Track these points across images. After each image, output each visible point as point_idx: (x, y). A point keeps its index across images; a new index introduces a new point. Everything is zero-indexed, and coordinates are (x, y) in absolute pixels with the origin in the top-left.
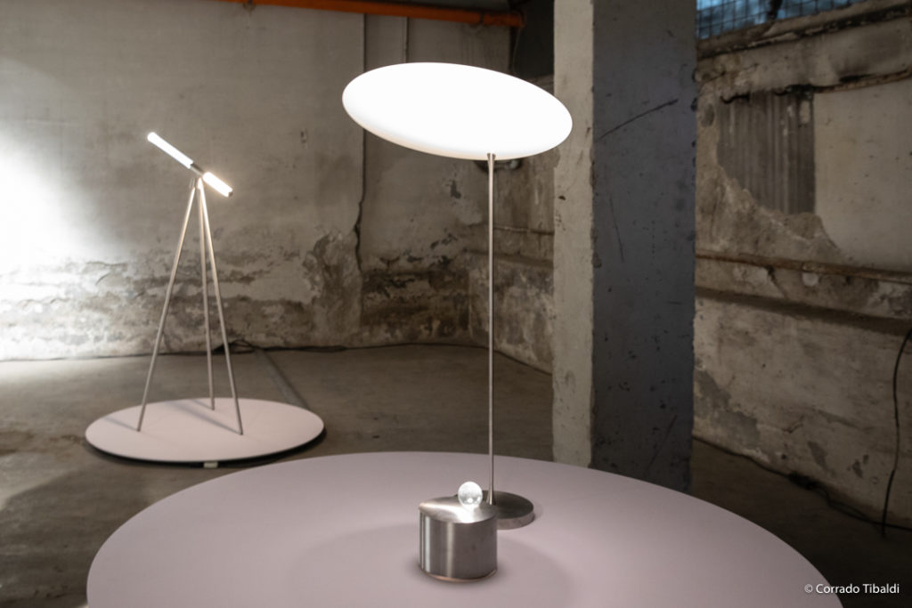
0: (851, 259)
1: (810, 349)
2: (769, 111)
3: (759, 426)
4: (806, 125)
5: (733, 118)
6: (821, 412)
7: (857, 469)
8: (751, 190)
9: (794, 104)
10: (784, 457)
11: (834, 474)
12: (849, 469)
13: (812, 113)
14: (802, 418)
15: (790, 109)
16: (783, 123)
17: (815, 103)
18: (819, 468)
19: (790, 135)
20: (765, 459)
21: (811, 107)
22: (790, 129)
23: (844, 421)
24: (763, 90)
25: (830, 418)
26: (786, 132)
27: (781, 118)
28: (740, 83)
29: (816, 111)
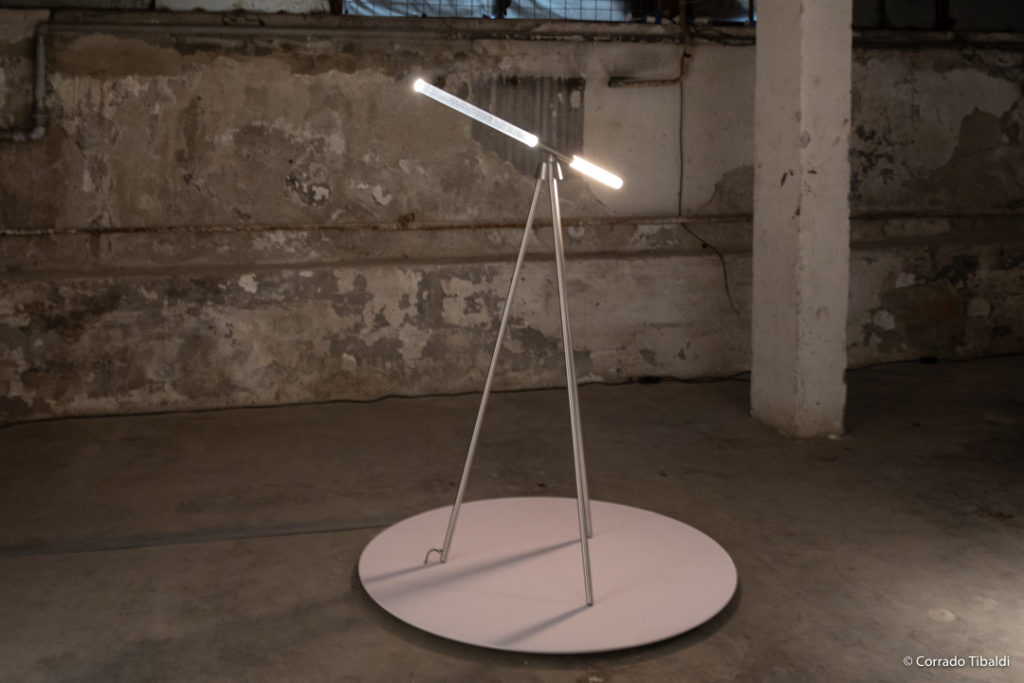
0: (615, 211)
1: (643, 280)
2: (538, 97)
3: (592, 355)
4: (576, 110)
5: (494, 98)
6: (652, 325)
7: (682, 355)
8: (513, 162)
9: (565, 92)
10: (618, 370)
11: (662, 366)
12: (675, 357)
13: (582, 101)
14: (635, 334)
15: (560, 95)
16: (552, 106)
17: (585, 93)
18: (650, 366)
19: (559, 117)
20: (599, 379)
21: (582, 96)
22: (559, 112)
23: (672, 325)
24: (532, 77)
25: (658, 327)
26: (554, 114)
27: (551, 101)
28: (506, 66)
29: (586, 99)
